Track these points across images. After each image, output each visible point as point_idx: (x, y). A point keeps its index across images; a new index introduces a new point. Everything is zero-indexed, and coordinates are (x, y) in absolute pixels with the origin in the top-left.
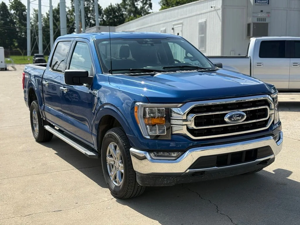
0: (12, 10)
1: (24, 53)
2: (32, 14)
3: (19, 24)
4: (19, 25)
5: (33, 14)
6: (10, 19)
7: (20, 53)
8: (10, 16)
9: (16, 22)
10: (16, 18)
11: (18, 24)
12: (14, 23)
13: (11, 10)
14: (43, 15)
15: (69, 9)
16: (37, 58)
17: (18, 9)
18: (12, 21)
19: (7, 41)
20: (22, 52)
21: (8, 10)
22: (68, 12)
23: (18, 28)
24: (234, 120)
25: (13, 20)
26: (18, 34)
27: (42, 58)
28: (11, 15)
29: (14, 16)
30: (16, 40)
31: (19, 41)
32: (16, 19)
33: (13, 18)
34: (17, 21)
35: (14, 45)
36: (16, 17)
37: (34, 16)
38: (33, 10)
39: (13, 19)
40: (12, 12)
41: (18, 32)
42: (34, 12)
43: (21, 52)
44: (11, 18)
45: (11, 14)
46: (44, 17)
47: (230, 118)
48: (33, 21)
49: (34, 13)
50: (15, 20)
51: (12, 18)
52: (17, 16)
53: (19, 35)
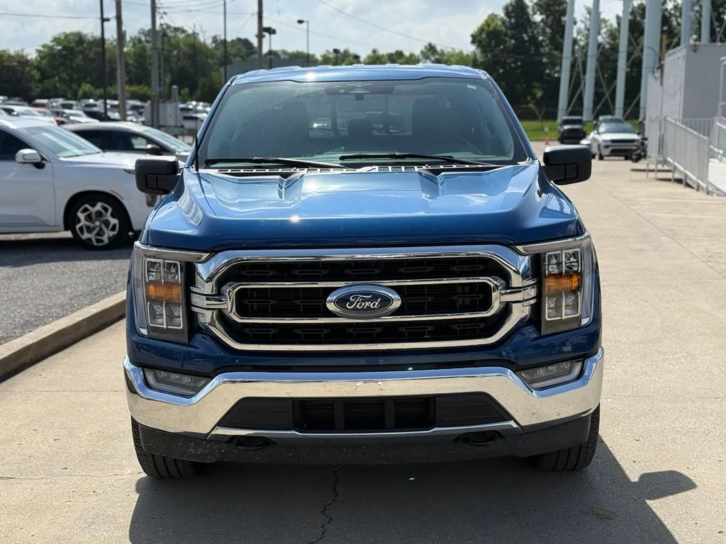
0: (538, 13)
1: (542, 114)
2: (582, 21)
3: (550, 46)
4: (550, 49)
5: (584, 19)
6: (531, 34)
7: (535, 114)
8: (531, 27)
9: (543, 41)
10: (544, 33)
11: (547, 45)
12: (540, 44)
13: (535, 14)
14: (609, 20)
15: (676, 4)
16: (566, 127)
17: (550, 11)
18: (533, 39)
19: (519, 86)
20: (540, 113)
21: (527, 14)
22: (672, 9)
23: (547, 56)
24: (355, 309)
25: (537, 38)
26: (544, 70)
27: (576, 127)
28: (534, 26)
29: (540, 27)
30: (538, 85)
31: (545, 86)
32: (543, 36)
33: (538, 33)
34: (545, 39)
35: (534, 97)
36: (543, 29)
37: (586, 26)
38: (586, 12)
39: (536, 36)
40: (538, 18)
41: (545, 65)
42: (588, 16)
43: (537, 113)
44: (533, 32)
45: (535, 23)
46: (611, 25)
47: (341, 302)
48: (583, 38)
49: (586, 18)
50: (541, 38)
51: (535, 32)
52: (547, 26)
53: (548, 71)
